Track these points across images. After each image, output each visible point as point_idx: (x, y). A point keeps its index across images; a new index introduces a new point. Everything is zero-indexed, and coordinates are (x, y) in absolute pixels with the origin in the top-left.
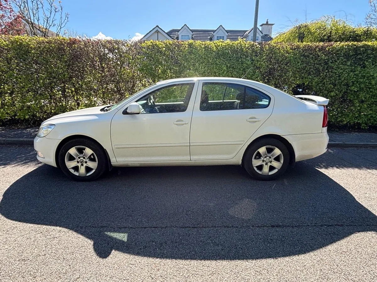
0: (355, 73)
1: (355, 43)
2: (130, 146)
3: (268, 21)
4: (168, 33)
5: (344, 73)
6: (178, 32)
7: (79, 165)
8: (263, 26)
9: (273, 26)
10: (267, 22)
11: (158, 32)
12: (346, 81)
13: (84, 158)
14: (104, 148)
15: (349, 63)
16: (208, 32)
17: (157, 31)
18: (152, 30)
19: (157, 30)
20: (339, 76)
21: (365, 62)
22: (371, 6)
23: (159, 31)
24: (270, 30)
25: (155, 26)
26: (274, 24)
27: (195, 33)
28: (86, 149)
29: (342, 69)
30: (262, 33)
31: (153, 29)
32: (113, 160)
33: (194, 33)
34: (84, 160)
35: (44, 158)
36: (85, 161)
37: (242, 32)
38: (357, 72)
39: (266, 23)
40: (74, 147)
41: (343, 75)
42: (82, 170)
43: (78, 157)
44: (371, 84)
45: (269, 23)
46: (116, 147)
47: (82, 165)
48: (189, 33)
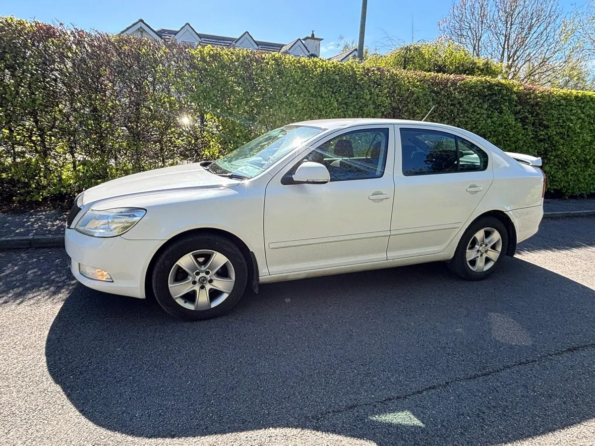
0: (492, 119)
1: (488, 78)
2: (297, 243)
3: (314, 33)
4: (159, 32)
5: (481, 119)
6: (175, 34)
7: (197, 288)
8: (308, 40)
9: (321, 42)
10: (313, 35)
11: (141, 32)
12: (484, 131)
13: (207, 273)
14: (251, 251)
15: (486, 106)
16: (223, 40)
17: (141, 29)
18: (131, 27)
19: (141, 27)
20: (476, 123)
21: (502, 106)
22: (440, 30)
23: (144, 30)
24: (318, 48)
25: (138, 20)
26: (323, 39)
27: (204, 40)
28: (214, 255)
29: (478, 114)
30: (309, 52)
31: (134, 25)
32: (263, 271)
33: (202, 39)
34: (208, 277)
35: (113, 282)
36: (209, 279)
37: (276, 47)
38: (495, 119)
39: (310, 36)
40: (191, 253)
41: (480, 122)
42: (203, 298)
43: (194, 273)
44: (509, 135)
45: (315, 37)
46: (272, 246)
47: (202, 287)
48: (194, 39)
